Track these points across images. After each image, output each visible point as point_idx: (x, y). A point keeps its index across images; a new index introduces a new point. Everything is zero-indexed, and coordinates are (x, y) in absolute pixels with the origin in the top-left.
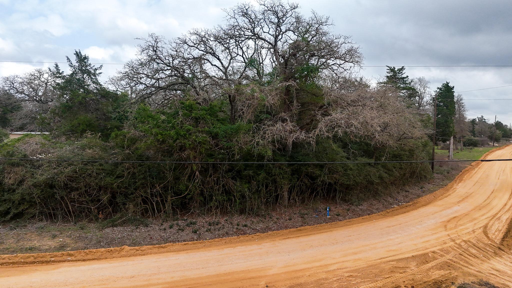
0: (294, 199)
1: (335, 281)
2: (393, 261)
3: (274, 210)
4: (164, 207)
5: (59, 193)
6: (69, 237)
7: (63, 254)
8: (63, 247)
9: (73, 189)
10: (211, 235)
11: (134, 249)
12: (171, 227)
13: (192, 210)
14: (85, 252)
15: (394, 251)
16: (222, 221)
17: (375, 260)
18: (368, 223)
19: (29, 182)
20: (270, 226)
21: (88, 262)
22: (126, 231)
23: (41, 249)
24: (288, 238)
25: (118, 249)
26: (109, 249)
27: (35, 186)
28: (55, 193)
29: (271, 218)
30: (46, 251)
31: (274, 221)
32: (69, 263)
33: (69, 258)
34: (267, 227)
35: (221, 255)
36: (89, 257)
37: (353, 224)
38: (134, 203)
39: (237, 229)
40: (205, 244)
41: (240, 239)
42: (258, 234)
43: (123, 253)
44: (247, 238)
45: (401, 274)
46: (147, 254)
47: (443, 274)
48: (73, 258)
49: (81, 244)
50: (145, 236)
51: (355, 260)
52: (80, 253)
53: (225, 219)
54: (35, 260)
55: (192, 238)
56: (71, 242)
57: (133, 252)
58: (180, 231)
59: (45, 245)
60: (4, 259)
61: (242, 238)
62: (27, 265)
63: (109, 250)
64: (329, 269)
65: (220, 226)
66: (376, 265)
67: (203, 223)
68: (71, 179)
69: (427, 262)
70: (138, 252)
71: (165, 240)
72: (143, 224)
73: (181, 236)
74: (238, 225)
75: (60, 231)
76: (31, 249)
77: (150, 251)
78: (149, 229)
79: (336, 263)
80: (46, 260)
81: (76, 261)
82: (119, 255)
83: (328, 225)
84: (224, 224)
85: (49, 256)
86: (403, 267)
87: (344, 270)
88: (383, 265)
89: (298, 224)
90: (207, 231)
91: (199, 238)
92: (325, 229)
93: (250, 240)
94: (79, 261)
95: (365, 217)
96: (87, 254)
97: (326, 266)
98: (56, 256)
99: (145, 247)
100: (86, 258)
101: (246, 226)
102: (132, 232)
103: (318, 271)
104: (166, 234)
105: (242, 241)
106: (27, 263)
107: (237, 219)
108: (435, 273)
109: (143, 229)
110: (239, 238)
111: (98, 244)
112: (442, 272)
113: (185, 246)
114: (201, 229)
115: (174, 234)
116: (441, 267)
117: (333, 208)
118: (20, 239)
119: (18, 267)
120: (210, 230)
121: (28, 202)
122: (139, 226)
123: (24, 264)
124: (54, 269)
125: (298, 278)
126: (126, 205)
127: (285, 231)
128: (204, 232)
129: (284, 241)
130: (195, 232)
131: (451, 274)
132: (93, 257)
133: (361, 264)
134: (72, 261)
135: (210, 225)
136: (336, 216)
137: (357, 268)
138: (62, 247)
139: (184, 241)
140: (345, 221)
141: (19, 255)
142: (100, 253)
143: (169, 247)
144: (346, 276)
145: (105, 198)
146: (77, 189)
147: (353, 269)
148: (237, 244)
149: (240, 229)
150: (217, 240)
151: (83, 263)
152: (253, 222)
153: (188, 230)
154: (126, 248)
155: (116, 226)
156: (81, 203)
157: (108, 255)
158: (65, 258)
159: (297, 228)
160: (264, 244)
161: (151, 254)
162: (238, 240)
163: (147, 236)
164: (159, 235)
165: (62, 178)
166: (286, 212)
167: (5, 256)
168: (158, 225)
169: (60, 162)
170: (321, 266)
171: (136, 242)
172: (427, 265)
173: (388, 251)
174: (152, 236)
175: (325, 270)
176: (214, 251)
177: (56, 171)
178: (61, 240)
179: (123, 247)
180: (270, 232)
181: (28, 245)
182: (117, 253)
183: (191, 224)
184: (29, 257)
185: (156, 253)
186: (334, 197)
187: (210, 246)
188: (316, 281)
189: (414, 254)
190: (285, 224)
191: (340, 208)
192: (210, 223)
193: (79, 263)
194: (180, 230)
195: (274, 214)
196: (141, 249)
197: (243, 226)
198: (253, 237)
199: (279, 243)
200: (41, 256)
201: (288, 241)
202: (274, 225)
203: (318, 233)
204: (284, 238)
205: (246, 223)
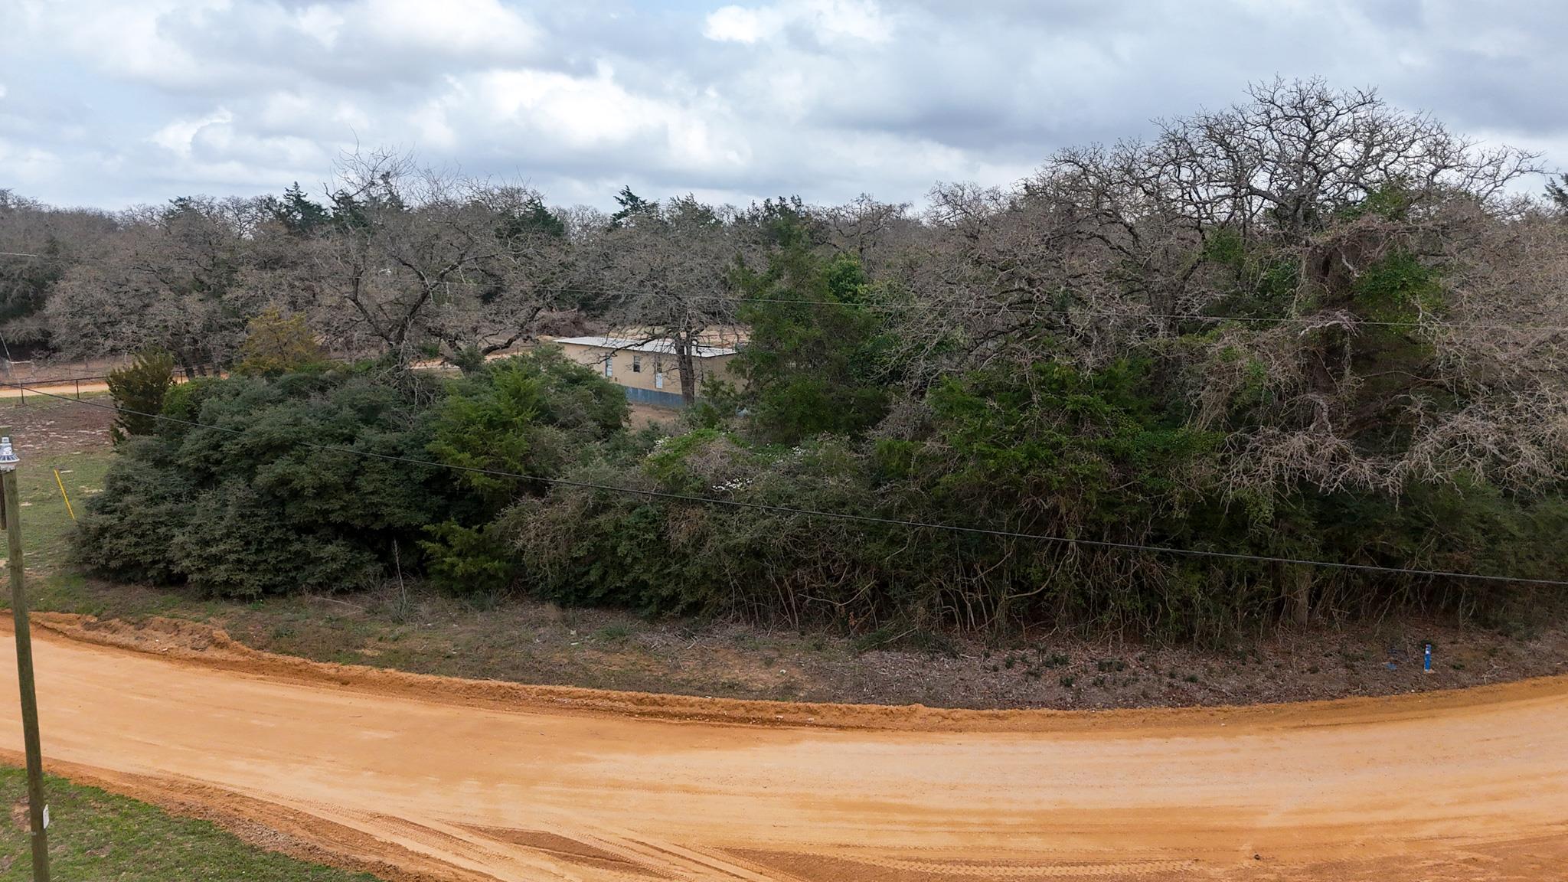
0: (1326, 612)
1: (1430, 868)
3: (1269, 637)
4: (990, 614)
5: (772, 569)
7: (797, 709)
8: (792, 689)
10: (1106, 695)
11: (937, 714)
12: (1009, 665)
13: (1057, 626)
14: (840, 710)
16: (1132, 661)
17: (1548, 825)
18: (1550, 698)
20: (1258, 687)
21: (849, 733)
22: (911, 662)
23: (751, 690)
24: (1308, 726)
25: (905, 709)
26: (884, 707)
27: (728, 551)
28: (766, 568)
29: (1259, 662)
30: (762, 694)
31: (1268, 673)
32: (813, 729)
33: (812, 719)
34: (1249, 687)
35: (1138, 755)
36: (849, 720)
37: (1500, 701)
38: (926, 600)
39: (1170, 685)
40: (1095, 720)
41: (1180, 716)
42: (1225, 707)
43: (916, 721)
44: (1196, 716)
46: (968, 730)
48: (819, 720)
50: (954, 682)
52: (830, 708)
53: (1137, 656)
55: (1061, 700)
57: (936, 720)
58: (1033, 677)
60: (692, 705)
61: (1185, 714)
62: (735, 724)
64: (1416, 835)
65: (1126, 674)
66: (1549, 838)
67: (1085, 661)
70: (946, 722)
71: (1000, 696)
72: (945, 650)
73: (1035, 690)
74: (1172, 676)
76: (732, 688)
77: (972, 722)
78: (959, 663)
79: (1438, 820)
80: (768, 716)
81: (825, 726)
82: (907, 723)
83: (1425, 698)
84: (1137, 670)
85: (773, 710)
87: (1457, 843)
89: (1334, 687)
90: (1095, 684)
91: (1079, 703)
92: (1413, 708)
93: (1206, 722)
94: (831, 726)
95: (1543, 680)
97: (1410, 823)
98: (785, 711)
99: (960, 713)
100: (842, 722)
101: (1192, 679)
102: (924, 667)
103: (1387, 836)
104: (1000, 683)
105: (1182, 723)
106: (735, 719)
107: (1168, 659)
109: (947, 664)
110: (1178, 714)
113: (1048, 719)
114: (1080, 678)
115: (1018, 683)
117: (1443, 643)
118: (708, 662)
120: (1102, 682)
121: (713, 582)
122: (936, 655)
123: (730, 722)
124: (792, 742)
126: (909, 604)
127: (1299, 706)
128: (1089, 687)
129: (1294, 736)
130: (1067, 684)
132: (857, 722)
133: (1506, 832)
134: (817, 726)
135: (1101, 667)
136: (1452, 671)
137: (1493, 840)
138: (788, 691)
139: (1044, 705)
140: (1479, 689)
141: (716, 700)
142: (869, 716)
143: (1013, 719)
144: (1461, 858)
145: (865, 587)
146: (808, 563)
147: (1480, 841)
148: (1173, 729)
149: (1178, 688)
150: (1121, 711)
151: (841, 734)
152: (1211, 670)
153: (1050, 677)
154: (920, 708)
155: (888, 649)
156: (816, 594)
157: (885, 720)
158: (802, 716)
159: (1333, 697)
160: (1243, 738)
161: (975, 730)
162: (1174, 718)
163: (957, 682)
164: (985, 683)
166: (1299, 648)
167: (694, 699)
168: (980, 657)
169: (773, 500)
170: (1395, 823)
174: (968, 683)
175: (1406, 835)
176: (1119, 742)
177: (766, 522)
178: (784, 671)
179: (914, 706)
180: (1259, 706)
181: (725, 676)
182: (903, 718)
183: (1056, 661)
184: (736, 707)
185: (985, 730)
186: (1451, 611)
187: (1107, 728)
188: (1383, 862)
190: (1300, 682)
191: (1465, 646)
192: (1100, 663)
193: (833, 733)
194: (1032, 674)
195: (1267, 650)
196: (953, 715)
197: (1186, 680)
198: (1212, 715)
199: (1282, 739)
200: (758, 707)
201: (1307, 735)
202: (1268, 684)
203: (1392, 720)
204: (1295, 724)
205: (1192, 673)
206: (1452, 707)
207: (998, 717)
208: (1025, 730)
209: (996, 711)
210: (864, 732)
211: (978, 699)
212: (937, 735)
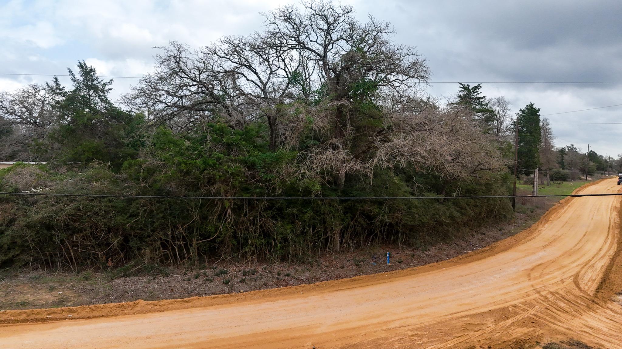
0: (347, 242)
1: (397, 340)
2: (465, 317)
3: (323, 256)
4: (189, 253)
5: (58, 236)
6: (70, 290)
7: (63, 311)
8: (63, 301)
9: (75, 231)
10: (246, 286)
11: (151, 304)
12: (197, 277)
13: (223, 256)
14: (90, 308)
15: (467, 304)
16: (260, 270)
17: (444, 316)
18: (437, 271)
19: (21, 222)
20: (318, 276)
21: (94, 320)
22: (142, 281)
23: (35, 304)
24: (340, 290)
25: (132, 303)
26: (120, 303)
27: (28, 226)
28: (54, 235)
29: (319, 266)
30: (42, 306)
31: (323, 270)
32: (70, 321)
33: (71, 315)
34: (314, 277)
35: (258, 310)
36: (96, 313)
37: (418, 273)
38: (151, 247)
39: (278, 279)
40: (238, 297)
41: (282, 291)
42: (303, 285)
43: (137, 309)
44: (289, 290)
45: (475, 333)
46: (167, 310)
47: (526, 332)
48: (75, 315)
49: (84, 298)
50: (165, 288)
51: (421, 316)
52: (84, 308)
53: (262, 267)
54: (27, 318)
55: (222, 290)
56: (73, 296)
57: (150, 307)
58: (208, 282)
59: (40, 300)
61: (284, 289)
62: (18, 324)
63: (121, 306)
64: (389, 327)
65: (256, 275)
66: (446, 321)
67: (236, 272)
68: (74, 218)
69: (507, 318)
70: (156, 307)
71: (189, 292)
72: (162, 273)
73: (209, 288)
74: (279, 274)
75: (59, 282)
76: (23, 304)
77: (171, 306)
78: (170, 279)
79: (398, 320)
80: (42, 317)
81: (79, 318)
82: (132, 311)
83: (389, 274)
84: (262, 273)
85: (46, 313)
86: (478, 324)
87: (407, 328)
88: (454, 322)
89: (351, 273)
90: (241, 282)
91: (231, 291)
92: (384, 279)
93: (294, 293)
94: (83, 318)
95: (433, 264)
96: (93, 309)
97: (386, 323)
99: (164, 302)
100: (91, 315)
101: (288, 275)
102: (149, 283)
103: (376, 329)
104: (191, 286)
105: (283, 294)
106: (18, 321)
107: (277, 267)
108: (517, 330)
109: (162, 280)
110: (280, 290)
111: (107, 298)
112: (525, 330)
113: (213, 300)
114: (233, 280)
115: (201, 285)
116: (523, 324)
117: (394, 254)
118: (10, 292)
119: (7, 326)
120: (244, 280)
121: (19, 246)
122: (157, 276)
124: (52, 328)
125: (351, 337)
126: (142, 250)
127: (336, 281)
128: (238, 283)
129: (334, 294)
130: (226, 283)
131: (535, 332)
132: (100, 314)
133: (428, 321)
134: (74, 319)
135: (245, 274)
136: (398, 264)
137: (423, 325)
138: (61, 302)
139: (213, 294)
140: (409, 269)
141: (8, 311)
142: (109, 309)
143: (194, 301)
144: (410, 334)
145: (115, 242)
146: (80, 231)
147: (417, 326)
148: (277, 298)
149: (281, 279)
150: (253, 292)
151: (88, 321)
152: (297, 270)
153: (218, 281)
154: (141, 302)
155: (129, 276)
156: (85, 247)
157: (119, 311)
158: (65, 314)
159: (350, 277)
160: (309, 297)
161: (172, 309)
162: (279, 292)
163: (167, 288)
164: (182, 287)
165: (62, 217)
166: (337, 258)
168: (181, 275)
169: (59, 198)
170: (379, 323)
171: (154, 295)
172: (507, 321)
173: (461, 305)
174: (173, 288)
175: (385, 327)
176: (249, 306)
177: (54, 208)
178: (61, 293)
179: (137, 301)
180: (318, 283)
181: (19, 299)
182: (130, 308)
183: (222, 273)
184: (20, 314)
185: (177, 309)
186: (395, 241)
187: (245, 300)
188: (375, 341)
189: (491, 308)
190: (337, 273)
191: (403, 254)
192: (244, 272)
193: (83, 321)
194: (208, 280)
195: (322, 261)
196: (160, 303)
197: (285, 276)
198: (297, 289)
199: (328, 296)
200: (36, 312)
201: (340, 293)
202: (323, 274)
204: (335, 289)
205: (288, 272)
206: (399, 277)
208: (200, 306)
210: (104, 319)
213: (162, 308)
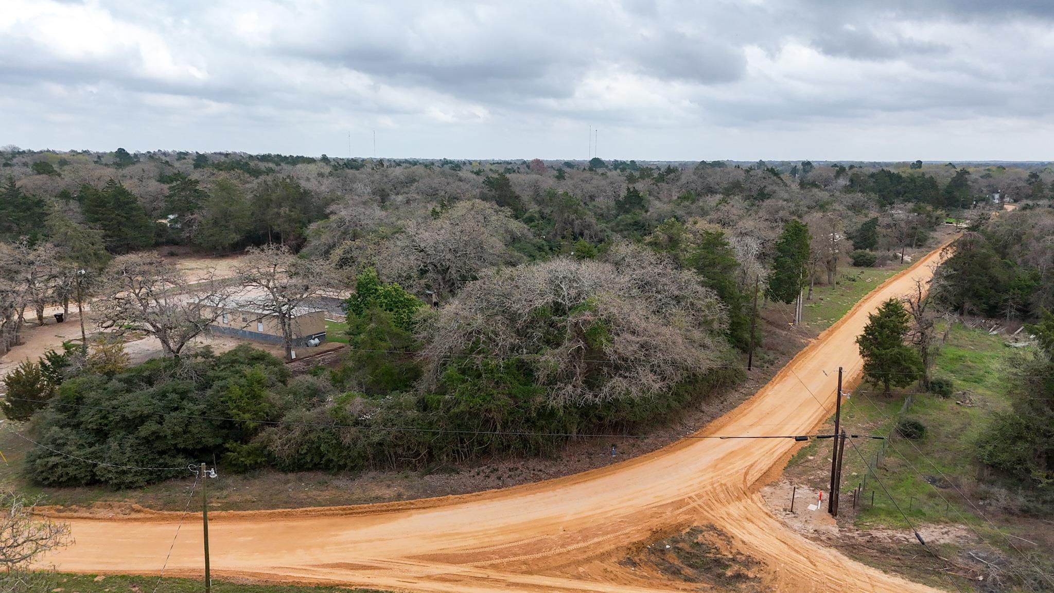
3: (564, 452)
6: (400, 486)
7: (407, 503)
8: (400, 496)
12: (478, 474)
13: (494, 457)
14: (421, 501)
20: (562, 471)
22: (443, 478)
24: (577, 483)
29: (561, 461)
31: (565, 465)
34: (559, 471)
43: (450, 501)
49: (413, 493)
50: (460, 484)
51: (628, 506)
56: (405, 491)
57: (457, 500)
59: (386, 495)
64: (607, 516)
67: (504, 469)
69: (681, 507)
70: (461, 500)
71: (477, 487)
72: (454, 472)
77: (470, 498)
78: (461, 476)
83: (613, 467)
86: (661, 513)
92: (609, 471)
95: (648, 454)
97: (605, 512)
99: (465, 496)
103: (600, 517)
104: (476, 482)
105: (539, 488)
107: (532, 463)
109: (456, 477)
110: (537, 485)
111: (427, 493)
112: (686, 517)
113: (495, 493)
114: (503, 475)
125: (585, 523)
126: (441, 456)
127: (575, 476)
129: (573, 487)
133: (629, 511)
137: (627, 514)
140: (629, 460)
144: (618, 521)
145: (425, 452)
151: (424, 510)
152: (546, 466)
153: (493, 477)
154: (451, 496)
155: (433, 474)
157: (439, 503)
160: (558, 490)
161: (471, 501)
164: (470, 482)
166: (574, 453)
168: (467, 472)
171: (456, 491)
174: (465, 484)
175: (605, 516)
176: (519, 498)
178: (396, 489)
180: (563, 478)
181: (373, 495)
182: (445, 501)
183: (494, 470)
185: (475, 501)
187: (515, 493)
190: (574, 467)
194: (486, 476)
195: (564, 456)
196: (462, 497)
197: (538, 471)
198: (548, 483)
199: (569, 489)
200: (391, 505)
201: (577, 486)
202: (565, 469)
203: (603, 476)
204: (573, 483)
205: (540, 468)
206: (620, 469)
207: (478, 495)
208: (488, 499)
209: (477, 493)
210: (433, 509)
211: (469, 489)
212: (459, 505)
213: (465, 500)
